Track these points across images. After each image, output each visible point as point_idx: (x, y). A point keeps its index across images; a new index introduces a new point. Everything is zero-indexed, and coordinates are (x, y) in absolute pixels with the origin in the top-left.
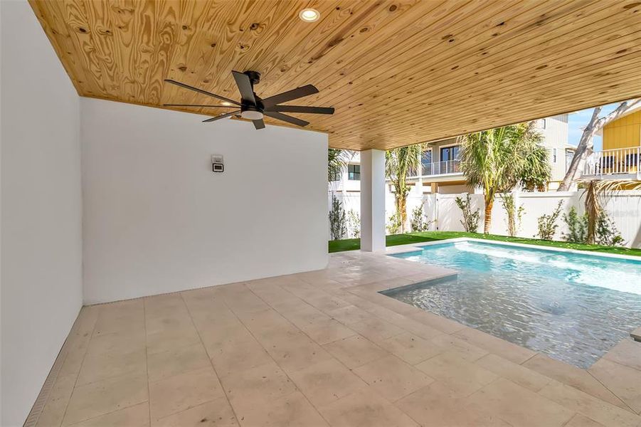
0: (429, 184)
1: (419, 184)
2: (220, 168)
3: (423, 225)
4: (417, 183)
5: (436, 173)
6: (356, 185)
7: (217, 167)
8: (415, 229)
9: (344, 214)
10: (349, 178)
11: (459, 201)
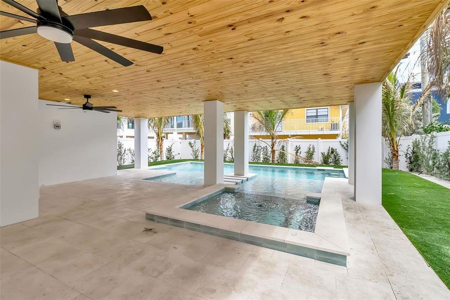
0: (181, 133)
1: (175, 133)
2: (59, 127)
3: (172, 157)
4: (174, 132)
5: (185, 127)
6: (132, 132)
7: (57, 127)
8: (168, 159)
9: (125, 151)
10: (128, 128)
11: (190, 144)
